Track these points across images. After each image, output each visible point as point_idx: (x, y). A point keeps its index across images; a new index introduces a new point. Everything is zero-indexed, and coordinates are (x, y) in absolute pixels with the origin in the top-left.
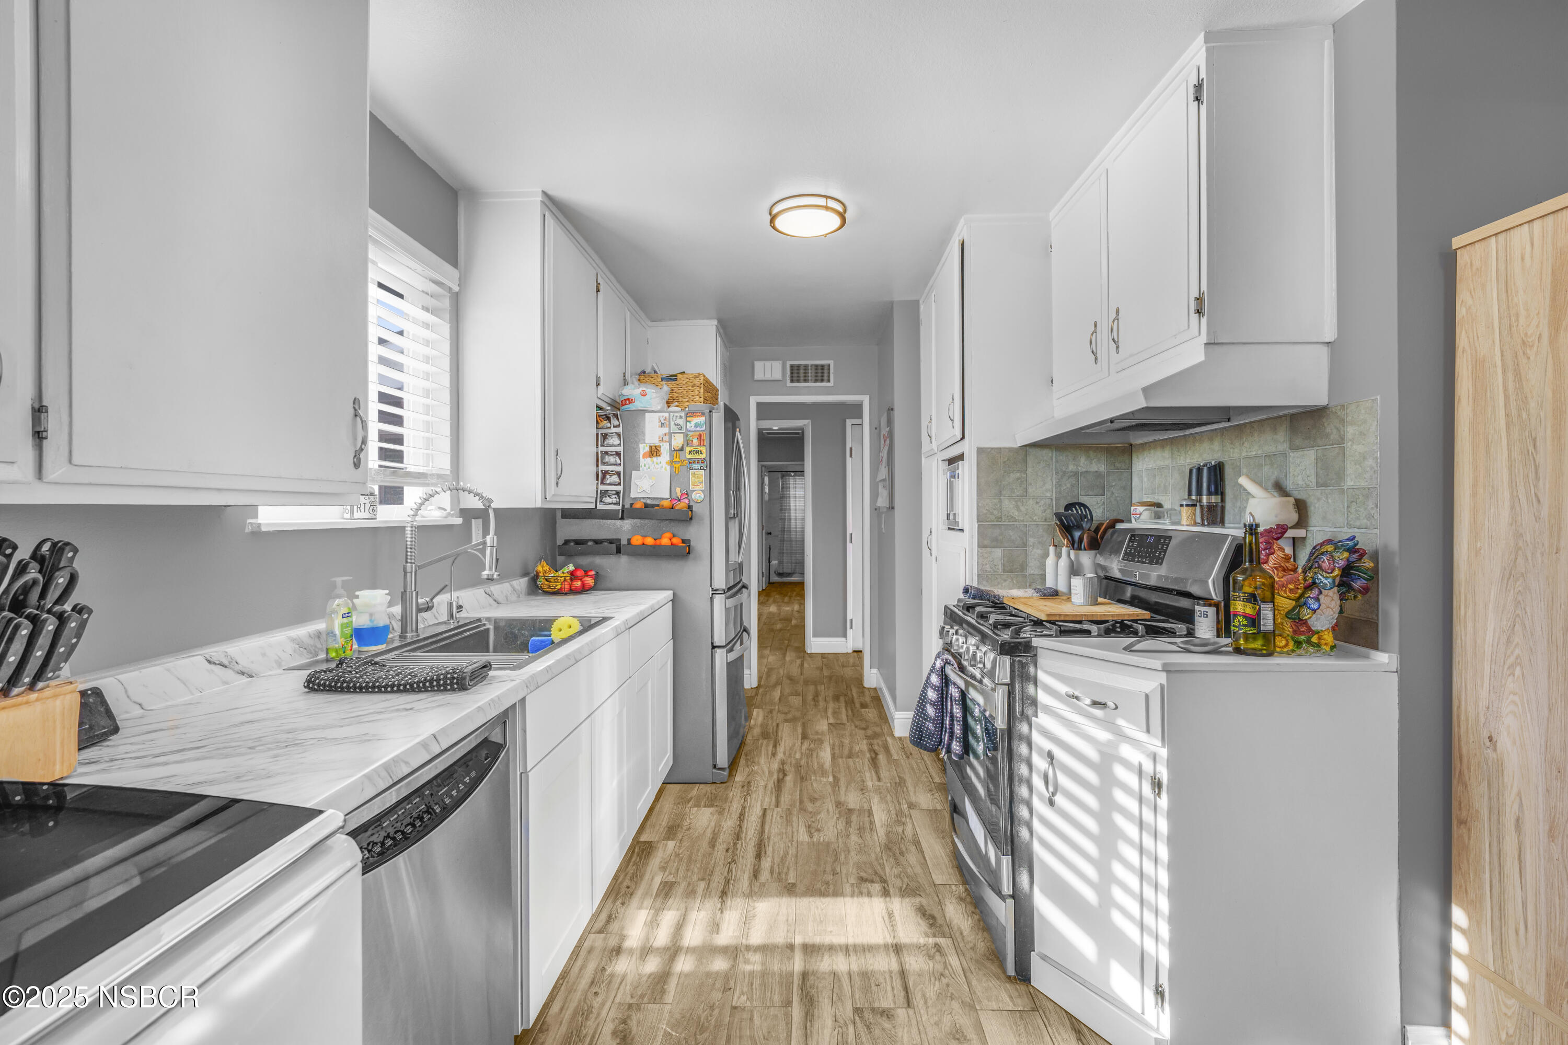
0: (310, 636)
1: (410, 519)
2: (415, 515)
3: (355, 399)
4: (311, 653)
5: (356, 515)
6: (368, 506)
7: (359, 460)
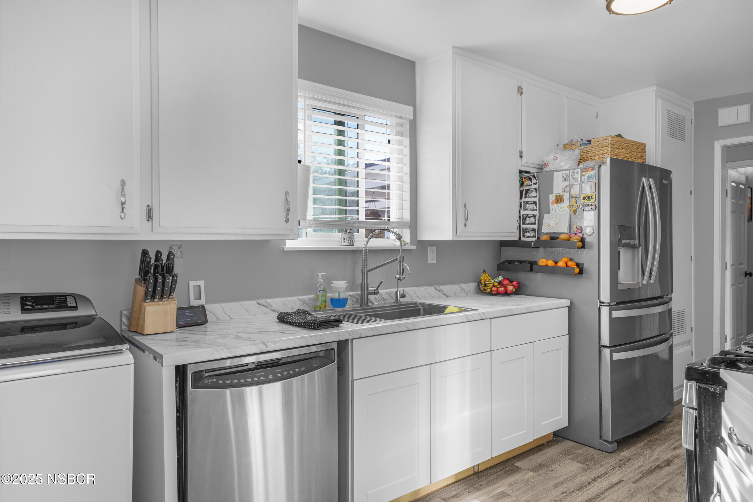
0: (310, 299)
1: (364, 246)
2: (367, 244)
3: (286, 191)
4: (310, 307)
5: (344, 244)
6: (348, 239)
7: (288, 219)
